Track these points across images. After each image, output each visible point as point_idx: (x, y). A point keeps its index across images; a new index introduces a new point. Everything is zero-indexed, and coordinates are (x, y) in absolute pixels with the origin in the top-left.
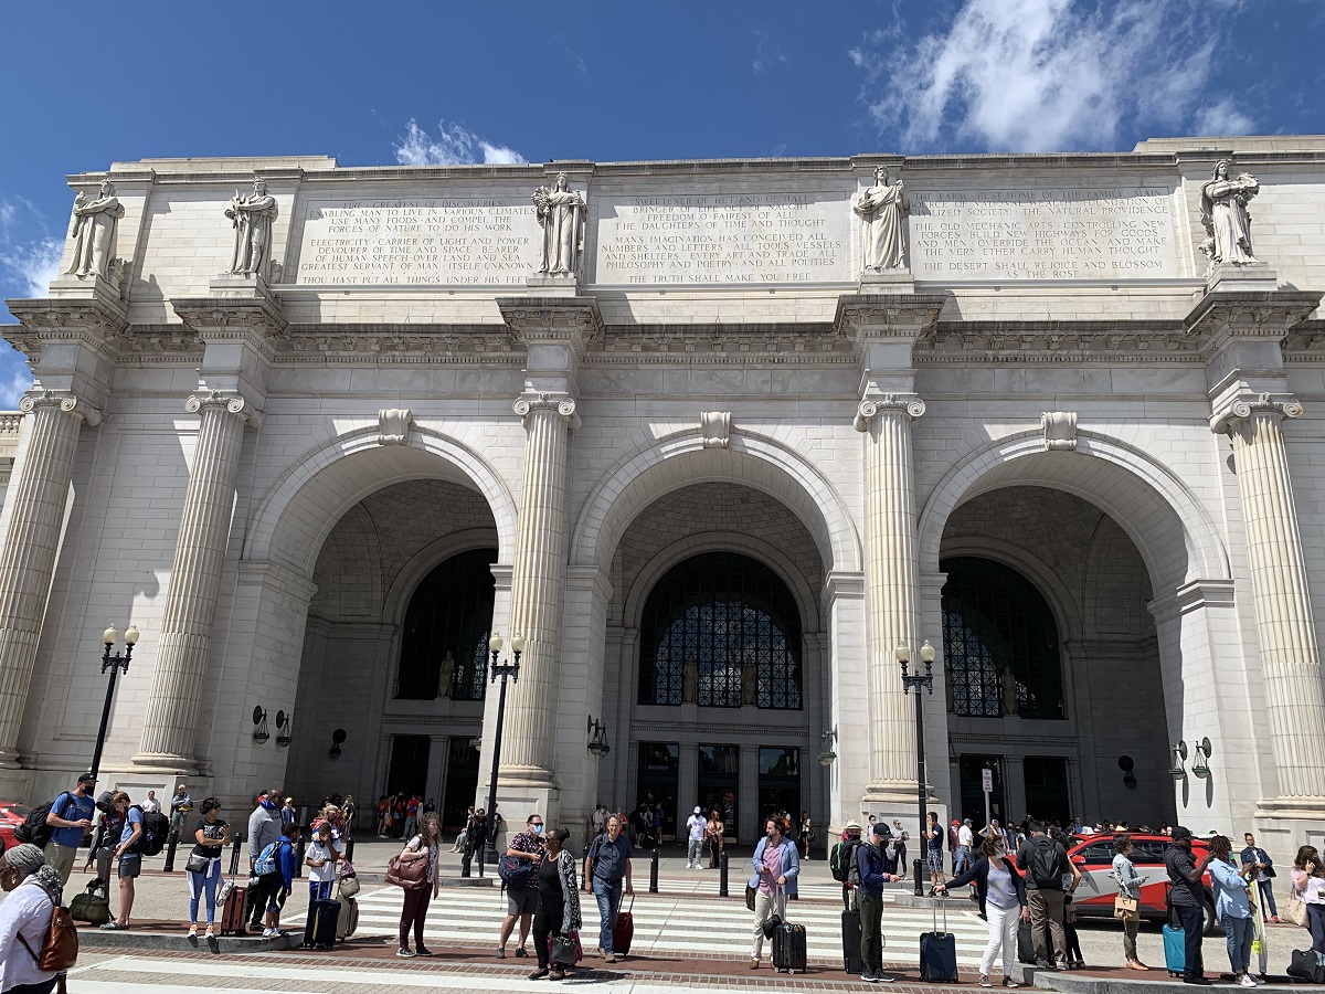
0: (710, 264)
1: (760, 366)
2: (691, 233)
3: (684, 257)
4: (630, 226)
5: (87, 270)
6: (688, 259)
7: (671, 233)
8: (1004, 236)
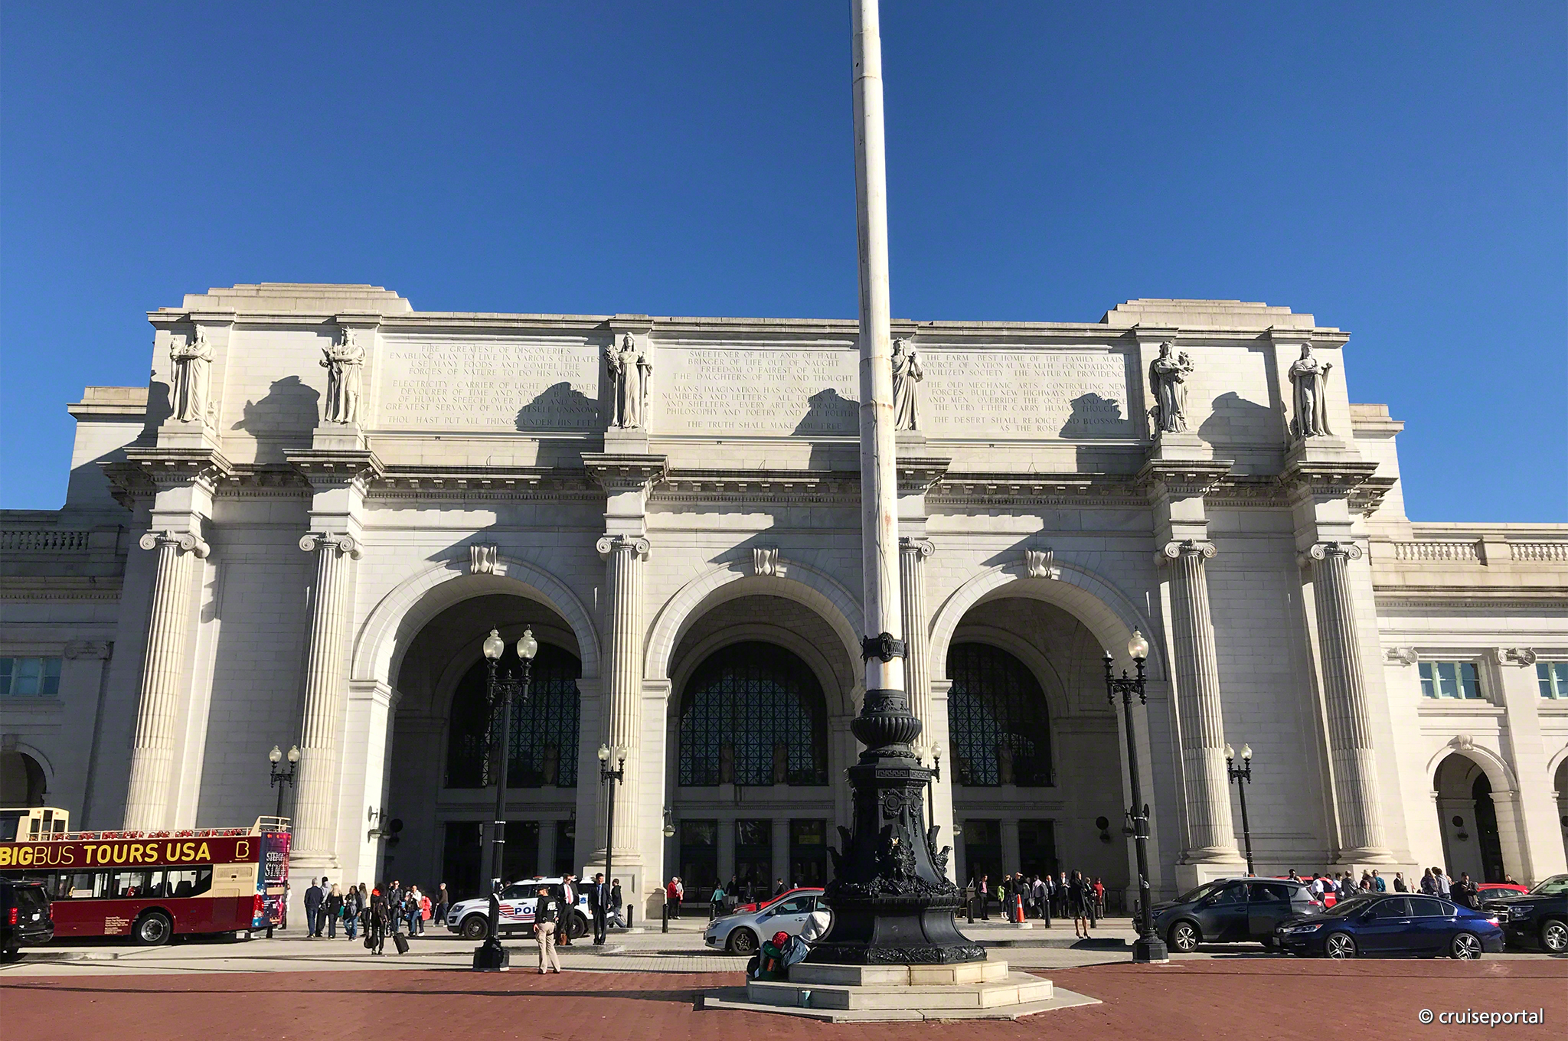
0: (757, 412)
1: (801, 505)
3: (734, 405)
4: (686, 376)
6: (737, 406)
7: (722, 383)
8: (999, 395)
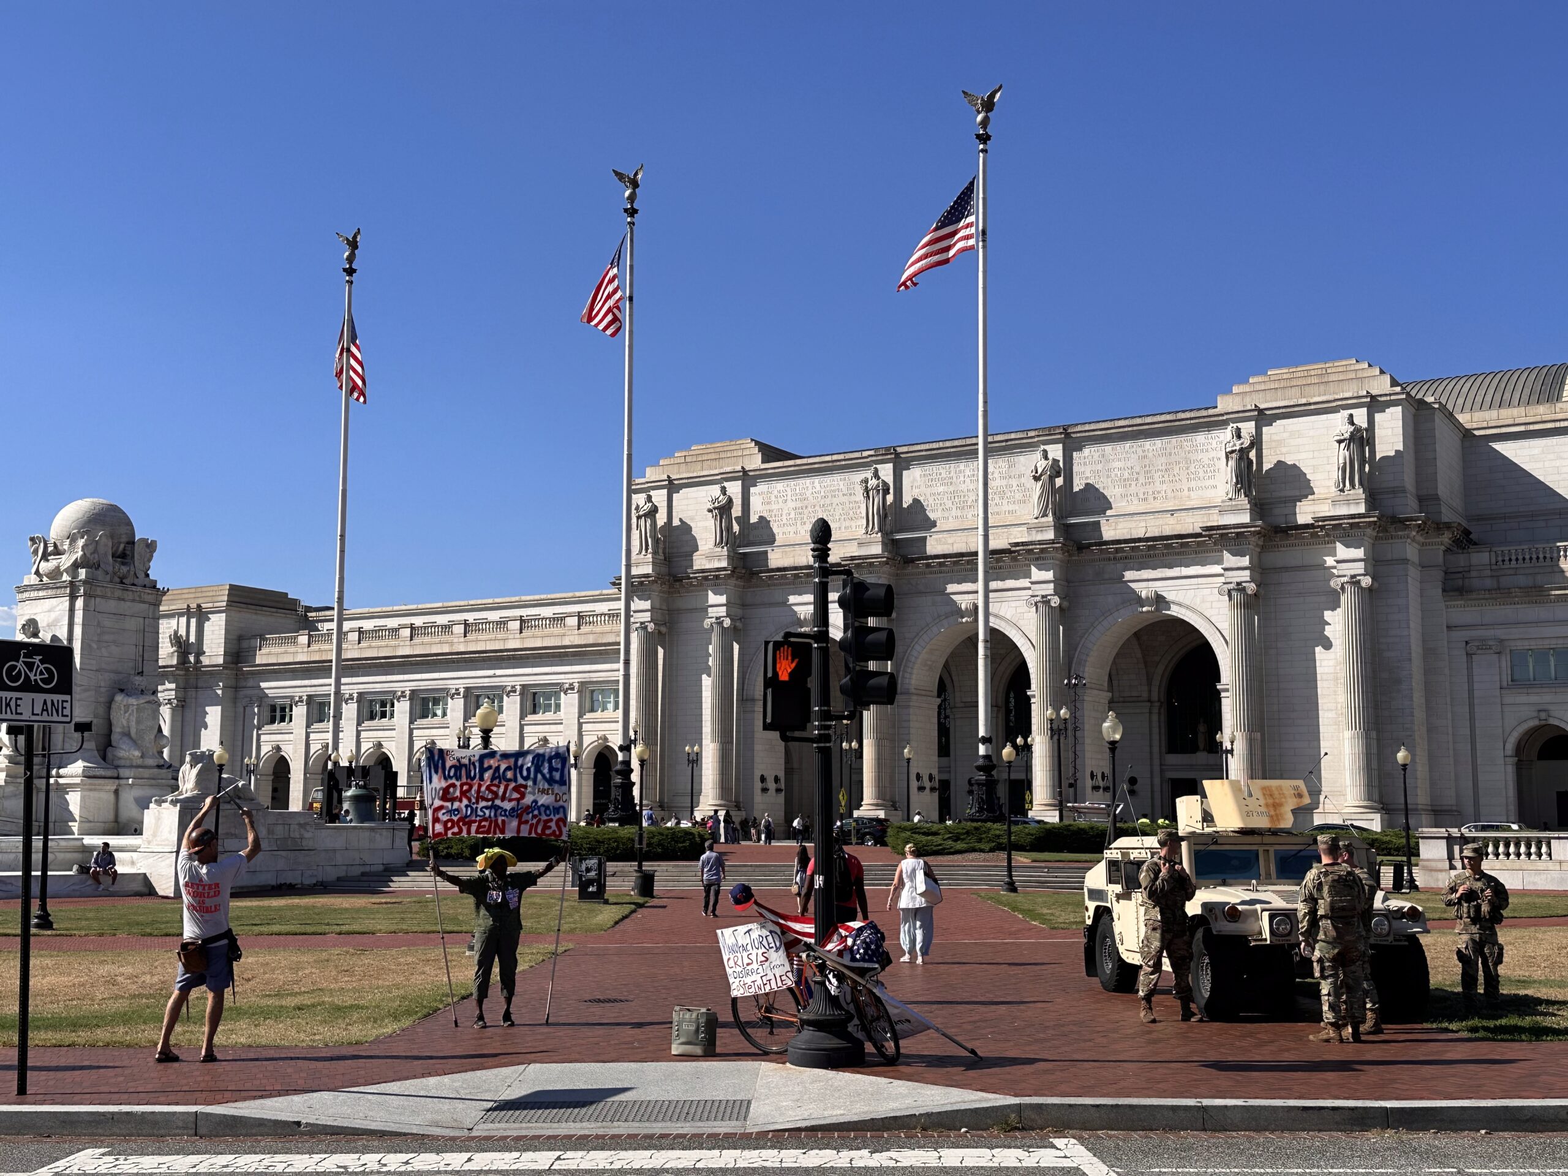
2: (951, 489)
3: (949, 504)
4: (919, 487)
5: (646, 552)
6: (950, 505)
7: (941, 489)
